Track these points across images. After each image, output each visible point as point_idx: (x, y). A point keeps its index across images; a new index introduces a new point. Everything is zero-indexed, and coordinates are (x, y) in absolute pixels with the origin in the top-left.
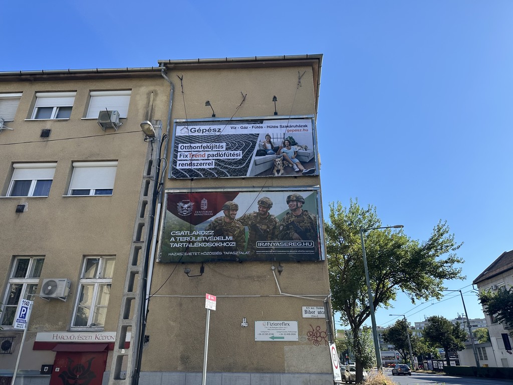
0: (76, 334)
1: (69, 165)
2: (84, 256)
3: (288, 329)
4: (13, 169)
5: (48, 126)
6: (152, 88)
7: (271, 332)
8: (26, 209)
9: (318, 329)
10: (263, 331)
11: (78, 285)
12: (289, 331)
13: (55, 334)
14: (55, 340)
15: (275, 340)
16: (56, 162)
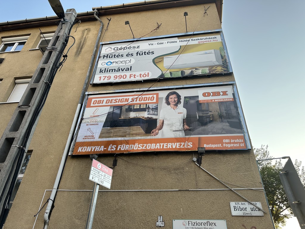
5: (4, 57)
16: (2, 80)
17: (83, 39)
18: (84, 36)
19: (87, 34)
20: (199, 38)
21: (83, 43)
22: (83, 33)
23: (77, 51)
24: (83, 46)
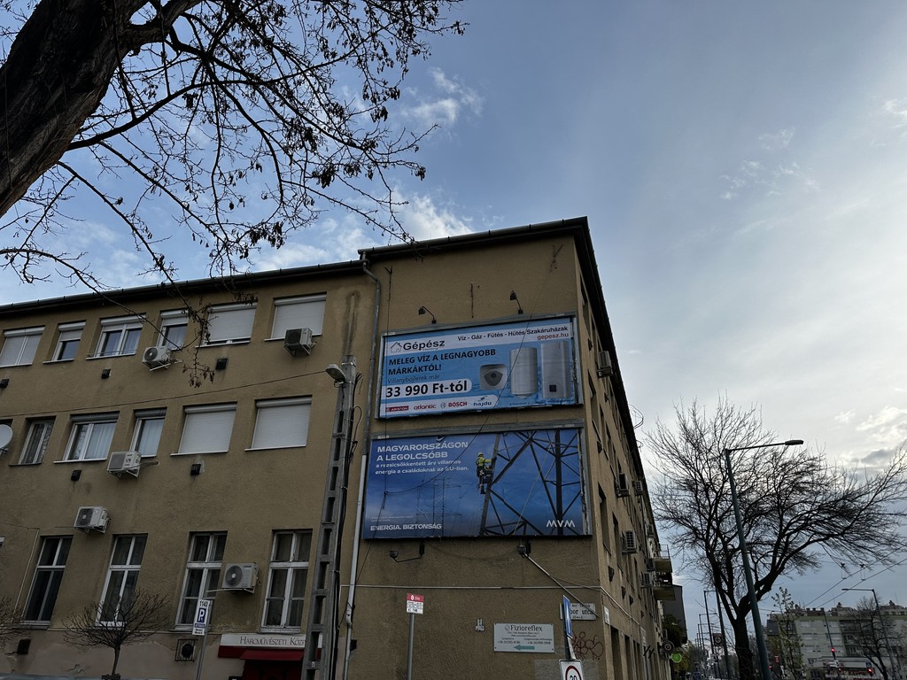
0: (268, 637)
1: (253, 407)
2: (274, 531)
3: (541, 635)
4: (185, 414)
5: (224, 353)
6: (352, 289)
7: (516, 639)
8: (202, 470)
9: (582, 635)
10: (506, 637)
11: (268, 570)
12: (542, 637)
13: (243, 636)
14: (243, 645)
15: (522, 651)
16: (236, 403)
17: (351, 318)
18: (352, 311)
19: (356, 306)
20: (540, 328)
21: (352, 327)
22: (348, 304)
23: (345, 345)
24: (352, 334)
